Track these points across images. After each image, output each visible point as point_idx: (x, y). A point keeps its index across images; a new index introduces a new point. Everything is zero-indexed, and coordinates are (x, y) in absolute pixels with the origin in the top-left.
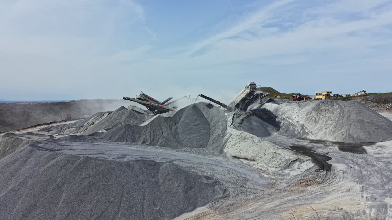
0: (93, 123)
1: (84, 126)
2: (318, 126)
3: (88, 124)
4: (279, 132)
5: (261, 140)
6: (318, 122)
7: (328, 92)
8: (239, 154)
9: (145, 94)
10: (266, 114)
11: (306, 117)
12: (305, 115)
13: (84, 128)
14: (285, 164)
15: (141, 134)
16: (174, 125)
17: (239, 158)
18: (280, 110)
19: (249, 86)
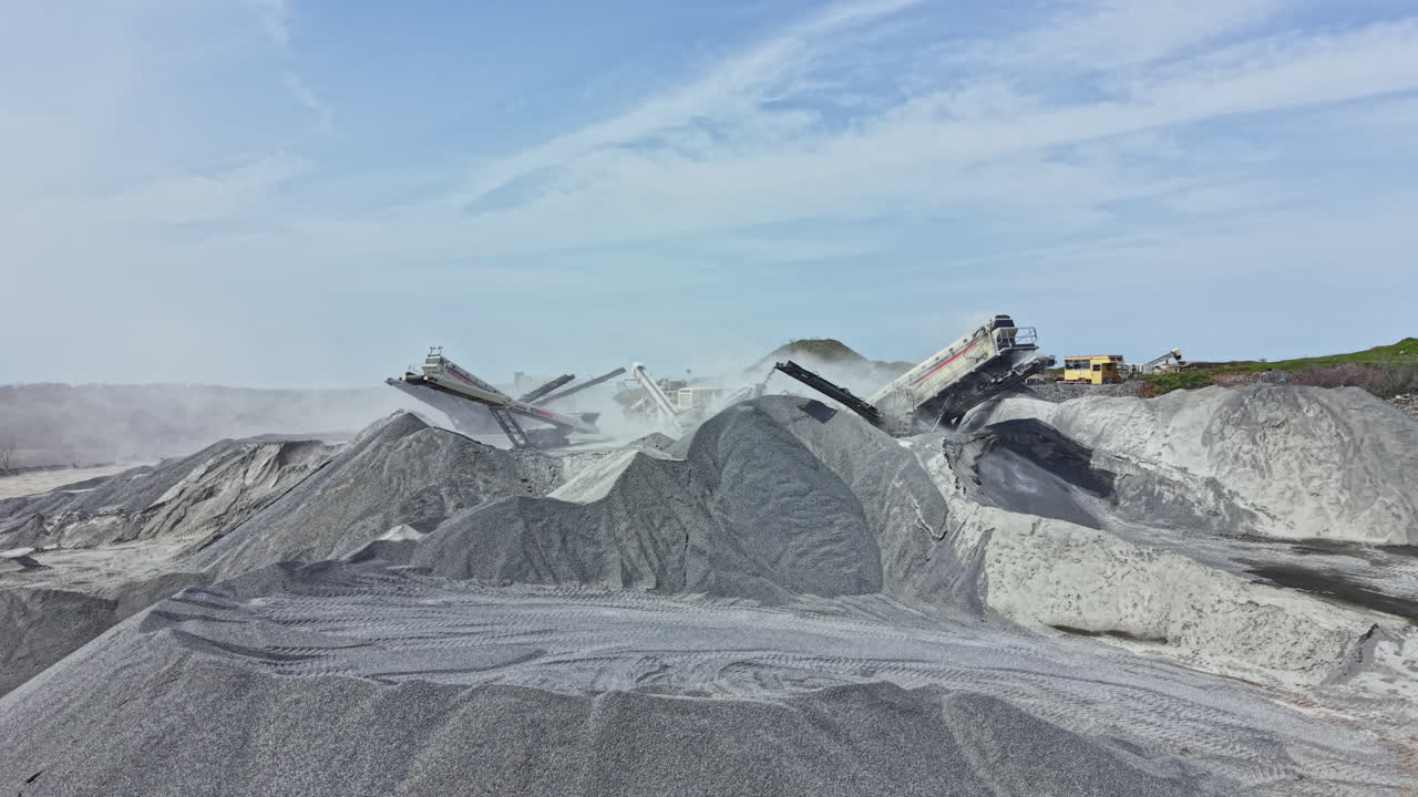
0: (210, 493)
1: (163, 504)
2: (1275, 484)
3: (184, 496)
4: (1118, 511)
5: (1145, 551)
6: (1269, 469)
7: (1112, 358)
8: (1074, 614)
9: (448, 362)
10: (1046, 440)
11: (1207, 450)
12: (1200, 445)
13: (168, 516)
14: (1338, 650)
15: (598, 543)
16: (708, 492)
17: (1085, 633)
18: (1075, 424)
19: (993, 329)
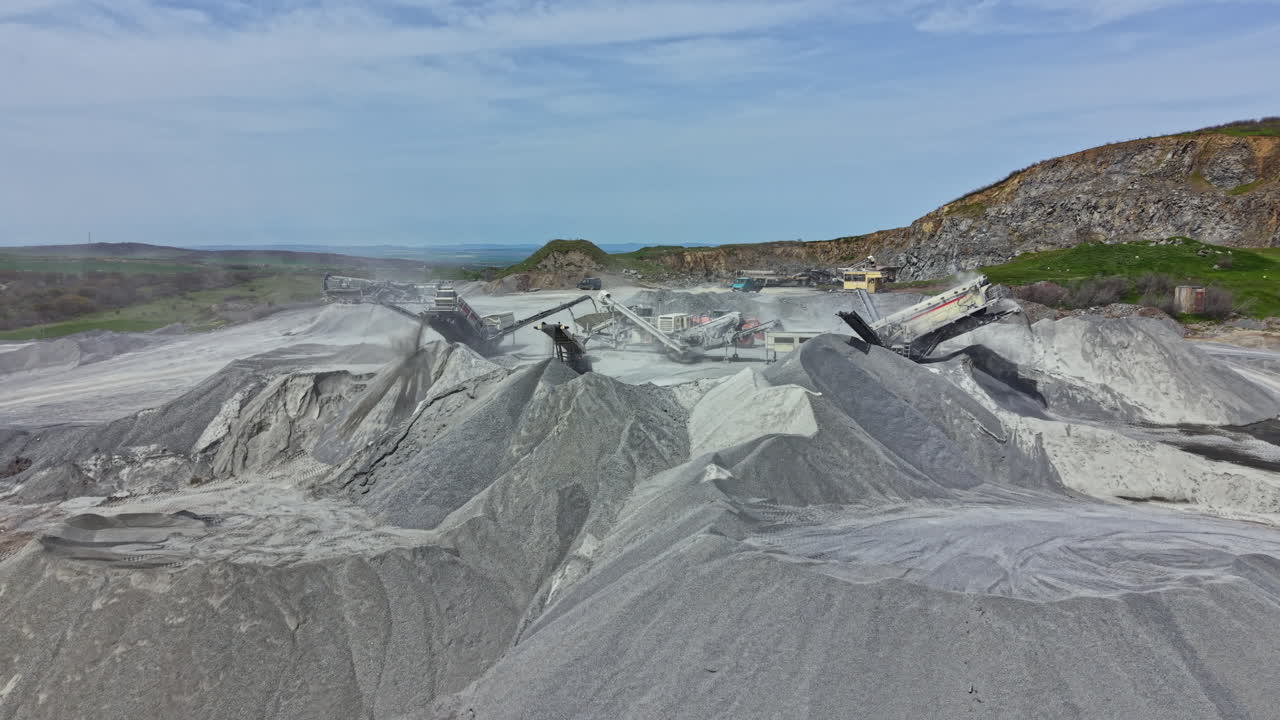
2: (1141, 387)
3: (235, 432)
6: (1133, 377)
11: (1090, 365)
12: (1083, 361)
13: (232, 452)
17: (1138, 500)
19: (982, 286)
